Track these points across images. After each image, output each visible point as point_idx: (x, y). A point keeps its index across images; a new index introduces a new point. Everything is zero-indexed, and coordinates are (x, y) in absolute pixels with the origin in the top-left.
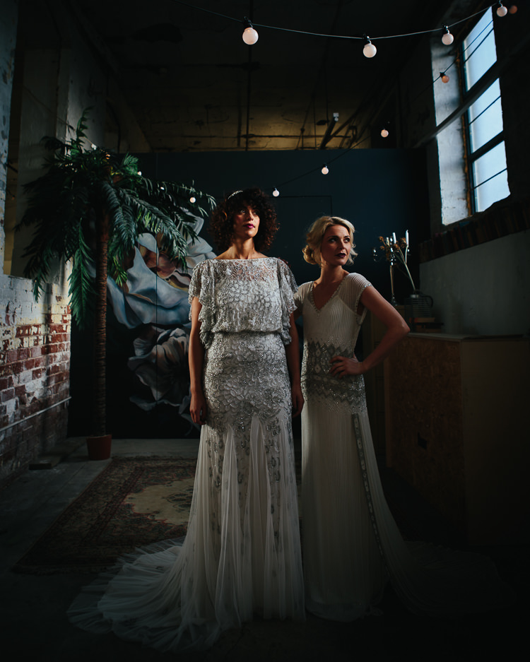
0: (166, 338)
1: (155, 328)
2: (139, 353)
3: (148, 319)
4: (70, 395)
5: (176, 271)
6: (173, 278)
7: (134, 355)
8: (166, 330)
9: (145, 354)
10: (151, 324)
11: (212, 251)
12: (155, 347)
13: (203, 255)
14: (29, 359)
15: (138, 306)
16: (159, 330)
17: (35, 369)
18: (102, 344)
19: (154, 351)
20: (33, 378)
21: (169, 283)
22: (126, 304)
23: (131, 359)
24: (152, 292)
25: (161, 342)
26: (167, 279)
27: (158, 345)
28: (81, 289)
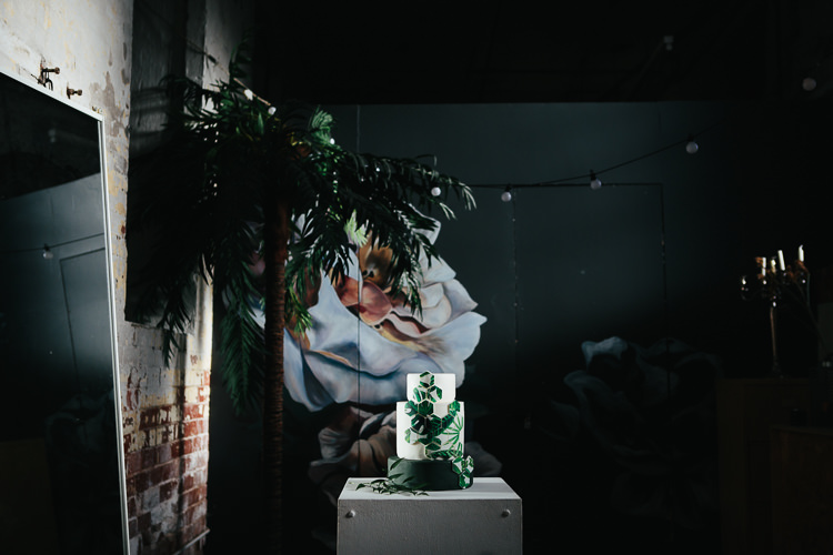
0: (376, 427)
1: (355, 411)
2: (328, 452)
3: (343, 395)
4: (208, 526)
5: (393, 312)
6: (388, 324)
7: (320, 457)
8: (375, 414)
9: (338, 455)
10: (349, 404)
11: (455, 278)
12: (355, 444)
13: (439, 286)
14: (156, 467)
15: (325, 373)
16: (363, 414)
17: (163, 483)
18: (276, 439)
19: (354, 450)
20: (162, 500)
21: (380, 332)
22: (306, 369)
23: (314, 463)
24: (351, 349)
25: (366, 435)
26: (377, 327)
27: (362, 441)
28: (240, 343)
